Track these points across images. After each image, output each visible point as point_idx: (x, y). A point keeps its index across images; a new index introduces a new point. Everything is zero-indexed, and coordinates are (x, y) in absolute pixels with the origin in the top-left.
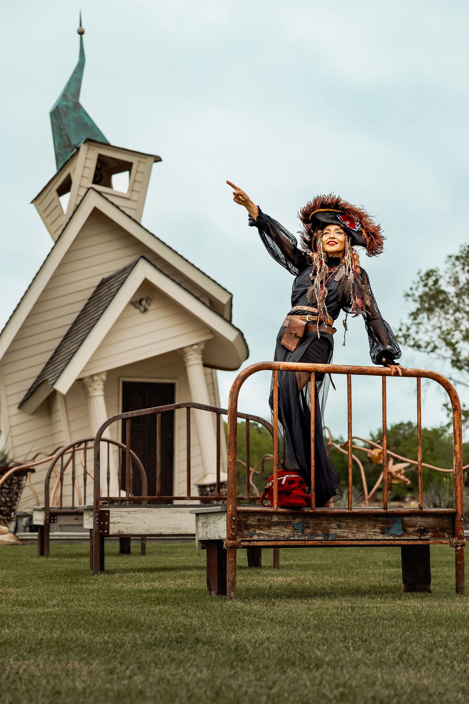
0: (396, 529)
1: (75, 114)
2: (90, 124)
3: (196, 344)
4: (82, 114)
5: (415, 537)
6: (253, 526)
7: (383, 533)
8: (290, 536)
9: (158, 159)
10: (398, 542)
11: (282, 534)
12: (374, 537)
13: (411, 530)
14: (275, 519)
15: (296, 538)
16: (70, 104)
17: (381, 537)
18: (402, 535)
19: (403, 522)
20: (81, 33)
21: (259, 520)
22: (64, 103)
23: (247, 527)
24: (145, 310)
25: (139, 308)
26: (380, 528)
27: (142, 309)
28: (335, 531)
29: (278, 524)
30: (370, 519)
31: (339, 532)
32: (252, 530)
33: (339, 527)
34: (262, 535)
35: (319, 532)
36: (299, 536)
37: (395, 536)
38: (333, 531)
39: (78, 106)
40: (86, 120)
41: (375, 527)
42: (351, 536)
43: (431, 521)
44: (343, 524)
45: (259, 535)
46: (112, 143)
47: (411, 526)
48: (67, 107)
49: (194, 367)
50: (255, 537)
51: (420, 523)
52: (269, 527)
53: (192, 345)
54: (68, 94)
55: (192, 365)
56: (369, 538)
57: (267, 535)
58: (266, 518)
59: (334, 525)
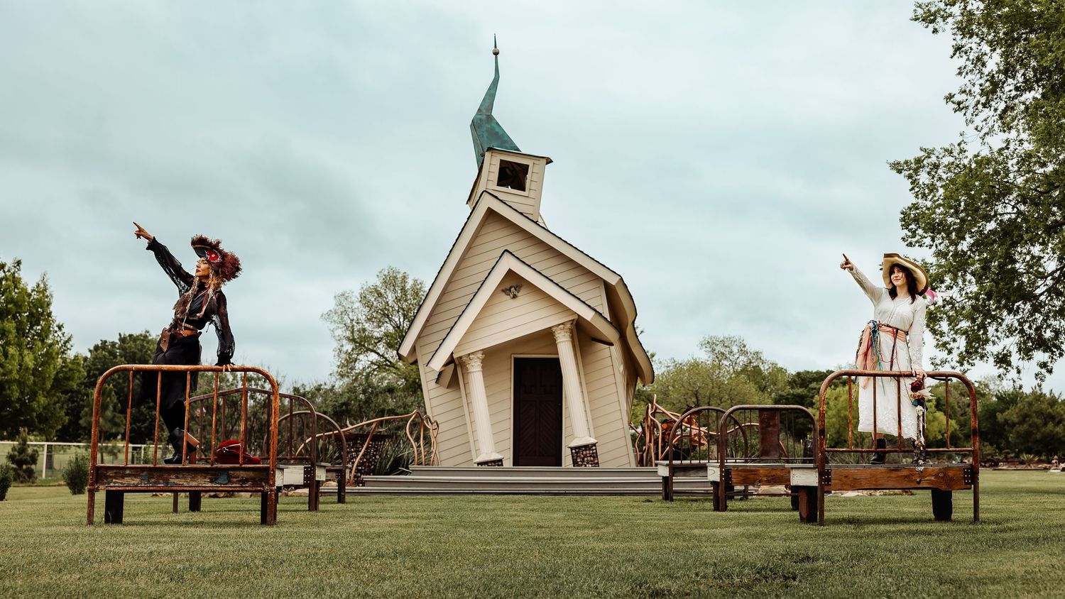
0: (223, 479)
1: (488, 126)
2: (501, 133)
3: (563, 324)
4: (494, 125)
5: (237, 485)
6: (111, 477)
7: (211, 482)
8: (138, 484)
9: (549, 161)
10: (224, 489)
11: (133, 482)
12: (204, 485)
13: (235, 480)
14: (128, 472)
15: (143, 485)
16: (484, 117)
17: (210, 485)
18: (226, 484)
19: (228, 475)
20: (496, 54)
21: (116, 473)
22: (479, 117)
23: (107, 477)
24: (515, 297)
25: (509, 295)
26: (209, 478)
27: (512, 296)
28: (173, 480)
29: (129, 475)
30: (202, 472)
31: (176, 481)
32: (110, 480)
33: (177, 478)
34: (117, 483)
35: (161, 481)
36: (145, 484)
37: (221, 484)
38: (172, 481)
39: (490, 118)
40: (497, 129)
41: (205, 478)
42: (185, 484)
43: (251, 474)
44: (180, 476)
45: (115, 483)
46: (523, 151)
47: (234, 478)
48: (481, 120)
49: (562, 344)
50: (112, 484)
51: (242, 475)
52: (123, 478)
53: (559, 325)
54: (483, 108)
55: (560, 342)
56: (200, 485)
57: (121, 483)
58: (121, 471)
59: (173, 477)
